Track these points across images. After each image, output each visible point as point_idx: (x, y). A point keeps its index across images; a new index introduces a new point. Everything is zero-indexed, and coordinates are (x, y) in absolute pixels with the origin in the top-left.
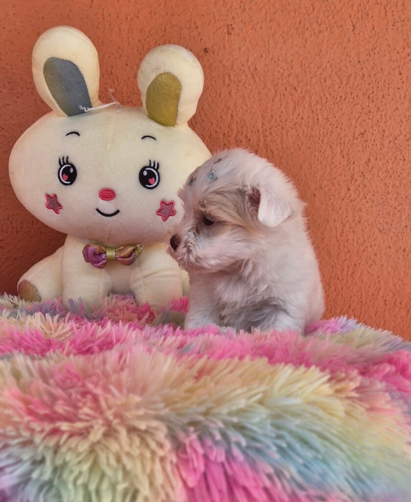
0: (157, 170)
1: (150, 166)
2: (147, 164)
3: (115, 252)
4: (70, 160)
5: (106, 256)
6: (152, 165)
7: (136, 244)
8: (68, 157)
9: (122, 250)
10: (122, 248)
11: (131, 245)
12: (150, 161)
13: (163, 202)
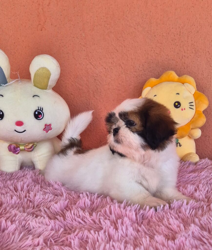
3: (24, 147)
5: (20, 149)
7: (34, 143)
9: (27, 145)
10: (27, 144)
11: (31, 143)
13: (46, 125)
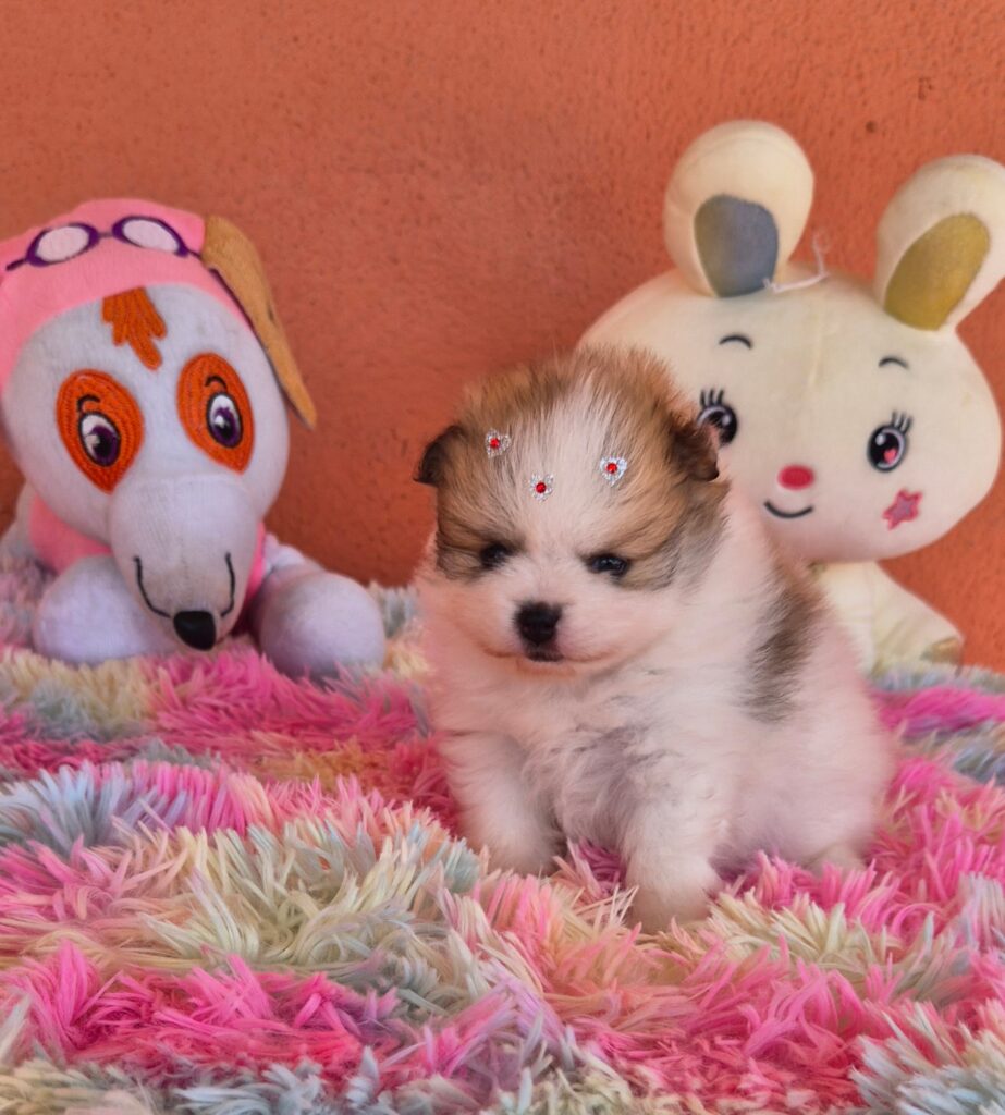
0: (904, 433)
1: (892, 425)
2: (887, 419)
4: (727, 399)
6: (897, 423)
8: (721, 394)
12: (894, 415)
13: (900, 495)
